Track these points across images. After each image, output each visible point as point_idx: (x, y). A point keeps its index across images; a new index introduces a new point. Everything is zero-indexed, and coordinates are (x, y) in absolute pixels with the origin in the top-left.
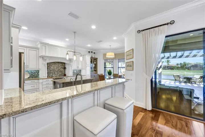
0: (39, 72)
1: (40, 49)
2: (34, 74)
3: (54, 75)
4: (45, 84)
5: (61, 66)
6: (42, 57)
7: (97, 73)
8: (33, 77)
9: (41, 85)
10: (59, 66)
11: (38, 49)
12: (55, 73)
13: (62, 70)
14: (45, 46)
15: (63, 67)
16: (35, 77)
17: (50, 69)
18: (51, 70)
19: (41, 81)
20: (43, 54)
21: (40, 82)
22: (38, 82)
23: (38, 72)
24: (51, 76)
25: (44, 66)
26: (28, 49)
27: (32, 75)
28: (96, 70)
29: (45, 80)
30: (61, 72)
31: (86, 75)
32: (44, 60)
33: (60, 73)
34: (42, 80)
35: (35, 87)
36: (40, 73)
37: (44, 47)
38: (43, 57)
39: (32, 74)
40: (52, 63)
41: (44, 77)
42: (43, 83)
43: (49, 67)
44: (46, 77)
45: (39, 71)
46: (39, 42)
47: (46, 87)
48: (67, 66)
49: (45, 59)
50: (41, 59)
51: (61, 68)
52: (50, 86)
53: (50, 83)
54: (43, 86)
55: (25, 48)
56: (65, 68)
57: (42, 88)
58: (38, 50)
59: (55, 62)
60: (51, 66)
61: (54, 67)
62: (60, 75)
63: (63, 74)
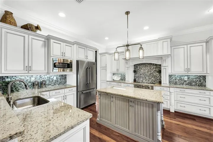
3: (144, 81)
5: (155, 69)
10: (152, 68)
12: (146, 78)
13: (156, 74)
15: (157, 69)
17: (140, 73)
30: (155, 77)
33: (153, 79)
51: (154, 72)
56: (160, 72)
59: (146, 63)
60: (141, 69)
61: (144, 70)
62: (153, 81)
63: (158, 80)
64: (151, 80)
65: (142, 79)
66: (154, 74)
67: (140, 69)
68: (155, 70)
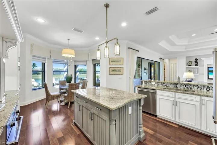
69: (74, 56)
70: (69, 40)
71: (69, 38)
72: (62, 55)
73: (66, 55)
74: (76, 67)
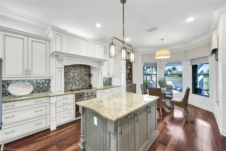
0: (50, 82)
1: (52, 40)
2: (41, 86)
4: (61, 105)
5: (85, 72)
6: (55, 54)
7: (132, 83)
8: (39, 92)
9: (54, 107)
10: (82, 71)
11: (49, 40)
12: (76, 83)
13: (86, 78)
14: (61, 36)
15: (87, 73)
16: (43, 91)
17: (69, 77)
18: (69, 79)
19: (53, 100)
20: (58, 49)
21: (51, 102)
22: (48, 101)
23: (48, 82)
24: (70, 89)
25: (59, 71)
26: (30, 39)
27: (38, 87)
28: (131, 78)
29: (61, 98)
30: (84, 81)
31: (121, 86)
32: (59, 61)
33: (83, 83)
34: (56, 97)
35: (44, 112)
36: (52, 84)
37: (58, 38)
38: (57, 55)
39: (39, 85)
40: (71, 67)
41: (58, 92)
42: (57, 103)
43: (66, 74)
44: (62, 91)
45: (50, 80)
46: (51, 28)
47: (62, 110)
48: (93, 72)
49: (62, 58)
50: (53, 60)
51: (84, 76)
52: (69, 108)
53: (69, 103)
54: (57, 109)
55: (26, 38)
56: (90, 75)
57: (56, 113)
58: (48, 43)
59: (76, 65)
60: (70, 71)
61: (74, 73)
62: (83, 86)
63: (87, 85)
64: (81, 85)
65: (71, 86)
66: (85, 78)
67: (68, 72)
68: (85, 74)
69: (170, 57)
70: (162, 40)
71: (162, 38)
72: (156, 58)
73: (162, 58)
74: (195, 68)
